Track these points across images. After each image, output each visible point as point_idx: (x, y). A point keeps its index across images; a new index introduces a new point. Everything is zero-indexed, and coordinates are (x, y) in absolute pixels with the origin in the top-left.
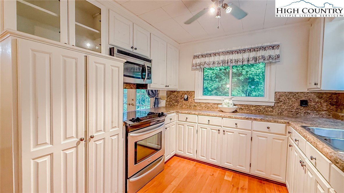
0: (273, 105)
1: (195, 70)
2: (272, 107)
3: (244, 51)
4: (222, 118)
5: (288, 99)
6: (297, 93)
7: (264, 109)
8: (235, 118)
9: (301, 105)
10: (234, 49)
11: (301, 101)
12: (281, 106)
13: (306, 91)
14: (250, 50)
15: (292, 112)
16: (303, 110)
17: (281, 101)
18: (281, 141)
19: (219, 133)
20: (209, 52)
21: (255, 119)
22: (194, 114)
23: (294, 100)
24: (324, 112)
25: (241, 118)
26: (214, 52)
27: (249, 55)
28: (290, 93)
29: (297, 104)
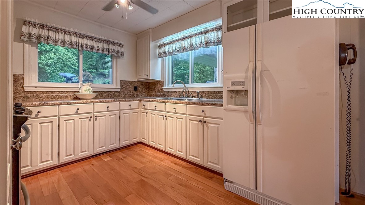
0: (119, 90)
1: (23, 42)
2: (119, 92)
3: (98, 40)
4: (93, 103)
5: (128, 86)
6: (132, 81)
7: (114, 94)
8: (106, 102)
9: (134, 90)
10: (89, 34)
11: (134, 87)
12: (124, 91)
13: (136, 80)
14: (104, 41)
15: (131, 95)
16: (135, 93)
17: (124, 88)
18: (137, 113)
19: (90, 120)
20: (54, 25)
21: (122, 101)
22: (53, 104)
23: (131, 86)
24: (144, 94)
25: (112, 102)
26: (63, 28)
27: (103, 46)
28: (129, 81)
29: (132, 89)
